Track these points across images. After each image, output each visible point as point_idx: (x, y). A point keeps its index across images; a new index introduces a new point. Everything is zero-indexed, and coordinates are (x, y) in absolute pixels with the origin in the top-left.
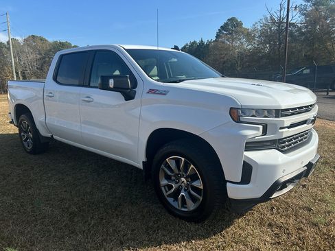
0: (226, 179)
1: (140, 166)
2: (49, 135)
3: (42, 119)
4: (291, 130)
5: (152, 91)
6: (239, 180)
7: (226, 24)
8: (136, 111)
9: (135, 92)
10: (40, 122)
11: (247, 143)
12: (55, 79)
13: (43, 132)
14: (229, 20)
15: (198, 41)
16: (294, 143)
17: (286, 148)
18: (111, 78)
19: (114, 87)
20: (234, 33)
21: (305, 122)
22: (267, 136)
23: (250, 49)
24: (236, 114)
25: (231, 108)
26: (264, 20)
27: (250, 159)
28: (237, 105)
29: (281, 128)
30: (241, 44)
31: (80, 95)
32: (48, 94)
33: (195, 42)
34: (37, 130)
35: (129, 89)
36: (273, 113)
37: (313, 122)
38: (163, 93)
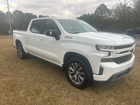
0: (93, 73)
1: (61, 66)
2: (28, 52)
3: (26, 46)
4: (121, 54)
5: (66, 37)
6: (98, 74)
7: (99, 6)
9: (60, 37)
10: (25, 47)
11: (101, 59)
13: (26, 51)
14: (101, 5)
15: (87, 14)
16: (122, 60)
17: (119, 62)
18: (51, 31)
19: (52, 35)
20: (103, 11)
21: (127, 51)
22: (111, 56)
23: (110, 18)
24: (98, 48)
25: (96, 45)
26: (117, 5)
27: (103, 65)
28: (98, 44)
29: (116, 54)
30: (106, 15)
31: (40, 37)
32: (28, 36)
33: (86, 14)
34: (24, 50)
35: (58, 36)
36: (113, 47)
37: (131, 51)
38: (71, 38)
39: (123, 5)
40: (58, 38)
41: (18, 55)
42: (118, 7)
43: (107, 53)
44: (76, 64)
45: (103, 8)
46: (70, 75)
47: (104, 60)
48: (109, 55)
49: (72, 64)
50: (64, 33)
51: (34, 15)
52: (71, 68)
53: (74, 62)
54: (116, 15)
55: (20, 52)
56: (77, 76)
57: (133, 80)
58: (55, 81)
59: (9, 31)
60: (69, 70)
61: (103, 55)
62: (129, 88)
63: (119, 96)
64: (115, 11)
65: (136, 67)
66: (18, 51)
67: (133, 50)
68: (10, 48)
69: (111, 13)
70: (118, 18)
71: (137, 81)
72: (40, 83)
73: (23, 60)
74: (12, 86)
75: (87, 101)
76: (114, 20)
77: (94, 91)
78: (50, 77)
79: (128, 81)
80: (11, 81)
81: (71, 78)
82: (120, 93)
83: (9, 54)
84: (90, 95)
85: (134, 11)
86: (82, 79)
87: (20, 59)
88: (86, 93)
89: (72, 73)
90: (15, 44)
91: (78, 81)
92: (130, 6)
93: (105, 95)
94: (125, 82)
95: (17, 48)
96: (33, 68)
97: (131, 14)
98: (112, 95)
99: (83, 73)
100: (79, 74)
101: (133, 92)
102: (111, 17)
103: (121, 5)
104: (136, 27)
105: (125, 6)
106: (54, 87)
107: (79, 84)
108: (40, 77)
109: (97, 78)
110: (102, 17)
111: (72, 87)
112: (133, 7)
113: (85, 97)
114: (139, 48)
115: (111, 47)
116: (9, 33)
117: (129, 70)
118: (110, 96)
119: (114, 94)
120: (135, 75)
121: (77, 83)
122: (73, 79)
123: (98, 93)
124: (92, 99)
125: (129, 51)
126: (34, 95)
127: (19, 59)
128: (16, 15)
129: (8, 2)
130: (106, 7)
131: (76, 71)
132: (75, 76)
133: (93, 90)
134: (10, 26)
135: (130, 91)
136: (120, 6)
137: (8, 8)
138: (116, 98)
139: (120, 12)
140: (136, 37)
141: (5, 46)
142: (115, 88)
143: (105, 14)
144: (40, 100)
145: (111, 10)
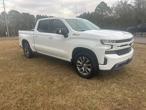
0: (99, 63)
1: (70, 61)
2: (35, 51)
5: (74, 34)
6: (103, 64)
7: (100, 4)
8: (69, 41)
9: (68, 35)
10: (32, 46)
11: (106, 51)
12: (38, 30)
13: (33, 50)
14: (101, 3)
15: (87, 13)
16: (123, 52)
17: (120, 54)
18: (60, 30)
19: (61, 33)
20: (103, 9)
21: (127, 45)
22: (113, 49)
23: (110, 16)
24: (102, 42)
25: (101, 40)
26: (118, 3)
27: (107, 57)
28: (103, 39)
29: (117, 47)
30: (107, 14)
31: (48, 36)
32: (35, 36)
33: (85, 13)
34: (31, 49)
35: (66, 34)
36: (115, 41)
37: (130, 45)
38: (78, 35)
39: (123, 2)
40: (66, 36)
41: (25, 54)
42: (118, 5)
43: (110, 47)
44: (83, 57)
45: (103, 6)
46: (78, 68)
47: (107, 52)
48: (112, 48)
49: (80, 57)
50: (72, 31)
51: (32, 15)
52: (79, 62)
53: (82, 56)
54: (117, 14)
55: (26, 52)
56: (85, 68)
57: (133, 70)
58: (65, 74)
59: (6, 32)
60: (77, 63)
61: (107, 48)
62: (129, 77)
63: (121, 82)
64: (115, 9)
65: (136, 61)
66: (24, 50)
67: (131, 44)
68: (13, 49)
69: (112, 11)
70: (119, 17)
71: (136, 71)
72: (52, 76)
73: (30, 59)
74: (28, 79)
75: (95, 87)
76: (115, 19)
77: (100, 80)
78: (59, 71)
79: (128, 72)
80: (26, 75)
81: (79, 71)
82: (121, 81)
83: (14, 54)
84: (97, 83)
85: (135, 9)
86: (89, 70)
87: (27, 58)
88: (93, 81)
89: (80, 66)
90: (21, 44)
91: (85, 72)
92: (131, 4)
93: (109, 82)
94: (126, 73)
95: (24, 48)
96: (42, 65)
97: (132, 12)
98: (115, 82)
99: (90, 65)
100: (86, 66)
101: (132, 79)
102: (112, 15)
103: (121, 2)
104: (136, 25)
105: (125, 3)
106: (65, 78)
107: (87, 74)
108: (50, 72)
109: (102, 67)
110: (102, 15)
111: (81, 78)
112: (133, 5)
113: (92, 84)
114: (139, 45)
115: (113, 41)
116: (7, 34)
117: (128, 61)
118: (113, 83)
119: (116, 81)
120: (134, 67)
121: (85, 74)
122: (81, 71)
123: (103, 81)
124: (98, 85)
125: (128, 45)
126: (49, 85)
127: (25, 58)
128: (12, 15)
129: (4, 1)
130: (106, 5)
131: (83, 63)
132: (83, 68)
133: (98, 79)
134: (7, 28)
135: (130, 79)
136: (120, 4)
137: (4, 9)
138: (118, 83)
139: (120, 10)
140: (137, 35)
141: (7, 47)
142: (117, 77)
143: (105, 12)
144: (55, 87)
145: (112, 8)
